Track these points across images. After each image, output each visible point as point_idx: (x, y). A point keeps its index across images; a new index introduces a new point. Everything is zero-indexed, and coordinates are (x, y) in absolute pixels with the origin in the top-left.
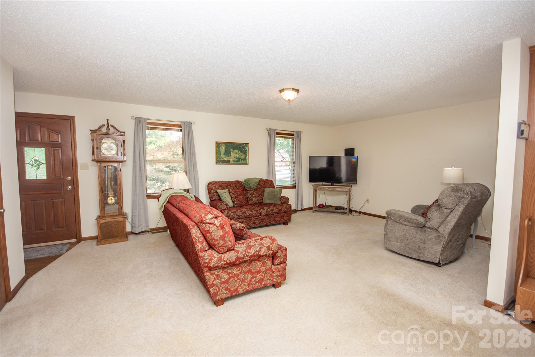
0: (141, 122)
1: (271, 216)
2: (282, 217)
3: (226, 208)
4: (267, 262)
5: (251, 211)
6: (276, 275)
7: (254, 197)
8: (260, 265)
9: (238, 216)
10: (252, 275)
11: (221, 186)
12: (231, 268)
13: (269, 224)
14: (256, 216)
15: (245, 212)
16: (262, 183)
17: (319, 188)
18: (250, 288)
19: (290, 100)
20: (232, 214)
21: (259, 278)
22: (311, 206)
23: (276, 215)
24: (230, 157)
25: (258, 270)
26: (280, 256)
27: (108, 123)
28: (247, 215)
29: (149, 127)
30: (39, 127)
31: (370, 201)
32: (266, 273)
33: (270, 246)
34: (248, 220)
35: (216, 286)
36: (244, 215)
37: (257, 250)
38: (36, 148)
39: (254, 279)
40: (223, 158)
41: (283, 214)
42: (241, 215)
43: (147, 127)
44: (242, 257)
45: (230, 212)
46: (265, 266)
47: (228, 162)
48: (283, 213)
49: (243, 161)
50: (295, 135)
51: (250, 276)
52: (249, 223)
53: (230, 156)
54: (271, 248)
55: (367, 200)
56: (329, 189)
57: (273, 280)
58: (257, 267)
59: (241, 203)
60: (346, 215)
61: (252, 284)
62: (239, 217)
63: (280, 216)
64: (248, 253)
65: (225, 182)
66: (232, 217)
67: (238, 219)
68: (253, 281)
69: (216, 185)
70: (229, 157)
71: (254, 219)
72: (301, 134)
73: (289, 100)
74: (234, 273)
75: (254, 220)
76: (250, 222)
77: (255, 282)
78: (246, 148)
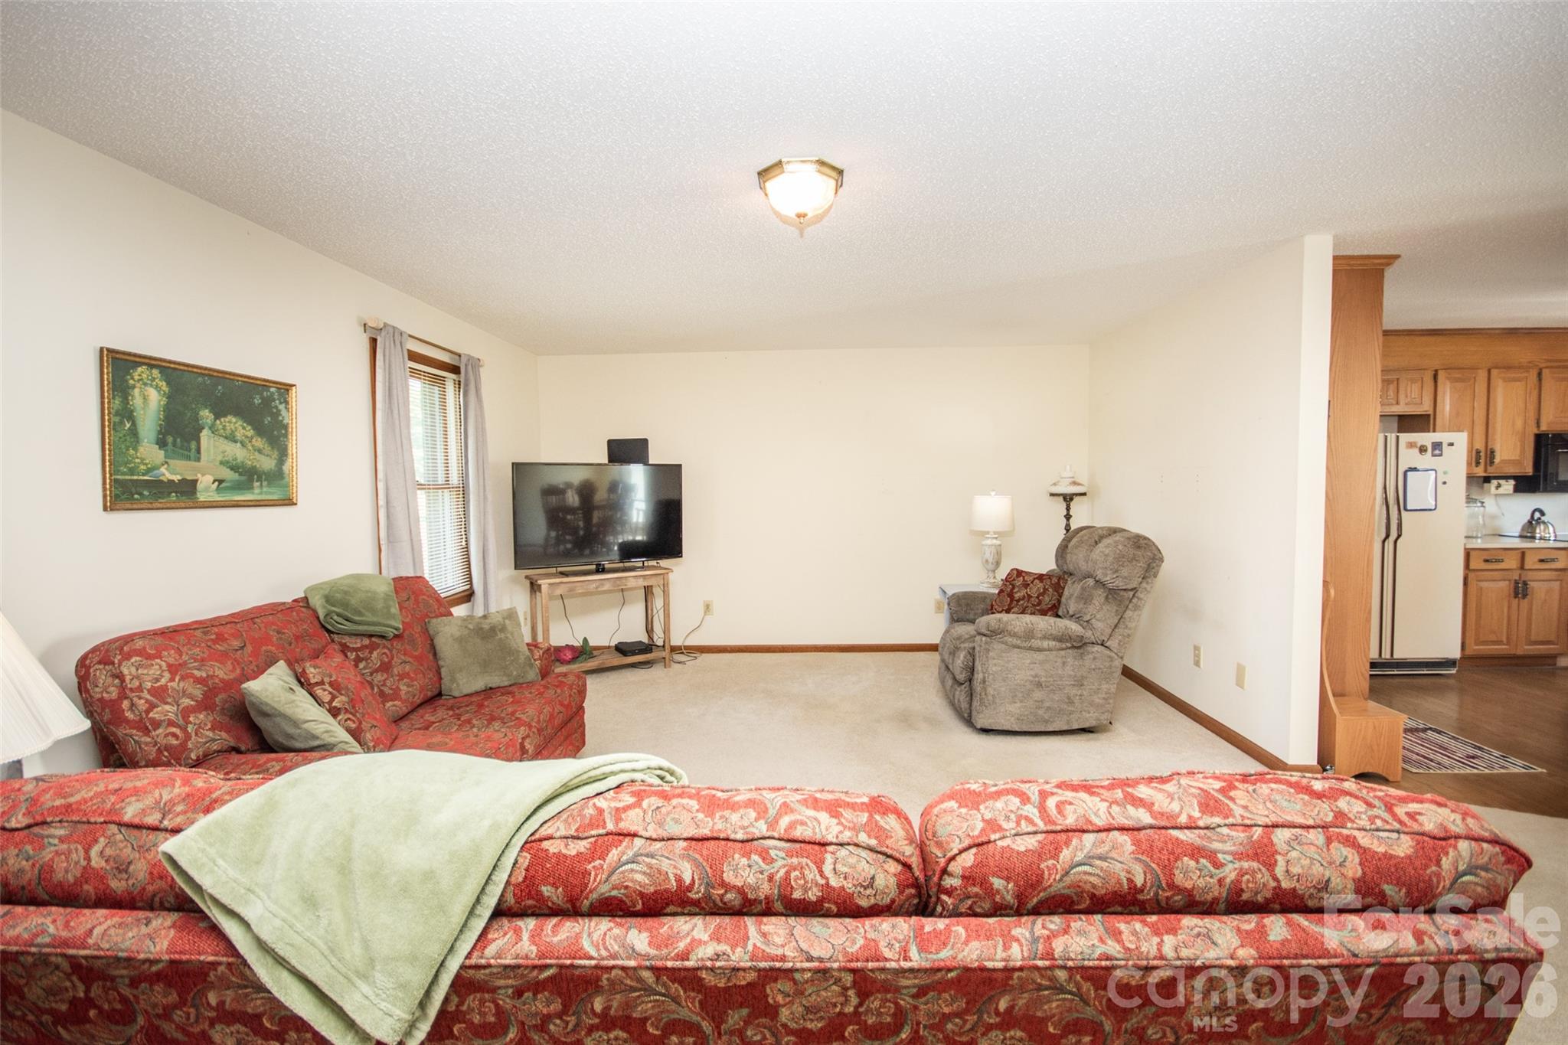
24: (198, 459)
40: (155, 468)
50: (463, 370)
53: (198, 451)
55: (708, 607)
70: (188, 458)
78: (284, 412)
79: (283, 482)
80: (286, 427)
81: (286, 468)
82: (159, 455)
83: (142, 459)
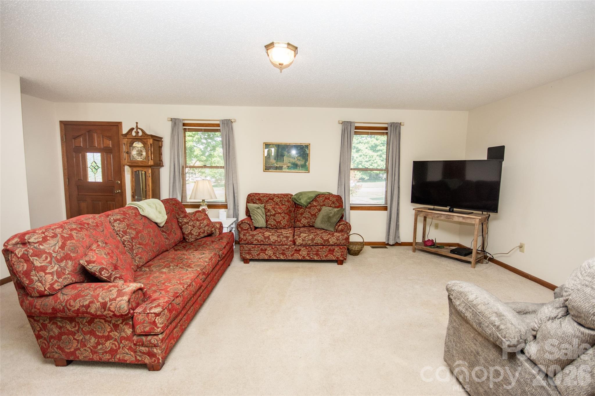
0: (177, 124)
1: (311, 248)
2: (331, 251)
3: (248, 228)
4: (121, 325)
5: (278, 237)
6: (140, 351)
7: (304, 217)
8: (110, 327)
9: (258, 241)
10: (97, 340)
11: (259, 199)
12: (62, 321)
13: (308, 258)
14: (286, 245)
15: (268, 237)
16: (321, 199)
17: (423, 213)
18: (96, 358)
19: (282, 65)
20: (250, 237)
21: (110, 347)
22: (411, 240)
23: (320, 247)
24: (283, 162)
25: (106, 334)
26: (143, 322)
27: (137, 126)
28: (272, 241)
29: (186, 129)
30: (96, 134)
31: (526, 248)
32: (121, 342)
33: (107, 304)
34: (274, 249)
35: (43, 338)
36: (266, 241)
37: (85, 304)
38: (95, 154)
39: (101, 346)
40: (274, 164)
41: (332, 248)
42: (262, 241)
43: (184, 128)
44: (61, 309)
45: (248, 235)
46: (118, 331)
47: (280, 168)
48: (332, 246)
49: (302, 168)
50: (389, 129)
51: (93, 340)
52: (276, 253)
53: (283, 160)
54: (108, 306)
55: (521, 247)
56: (441, 216)
57: (136, 357)
58: (103, 330)
59: (277, 224)
60: (469, 265)
61: (98, 353)
62: (260, 242)
63: (328, 249)
64: (70, 305)
65: (267, 194)
66: (249, 241)
67: (259, 245)
68: (98, 348)
69: (254, 197)
70: (281, 162)
71: (283, 248)
72: (402, 127)
73: (280, 64)
74: (68, 328)
75: (283, 250)
76: (277, 251)
77: (103, 351)
78: (307, 150)
79: (306, 167)
80: (308, 154)
81: (307, 164)
82: (274, 161)
83: (271, 162)
